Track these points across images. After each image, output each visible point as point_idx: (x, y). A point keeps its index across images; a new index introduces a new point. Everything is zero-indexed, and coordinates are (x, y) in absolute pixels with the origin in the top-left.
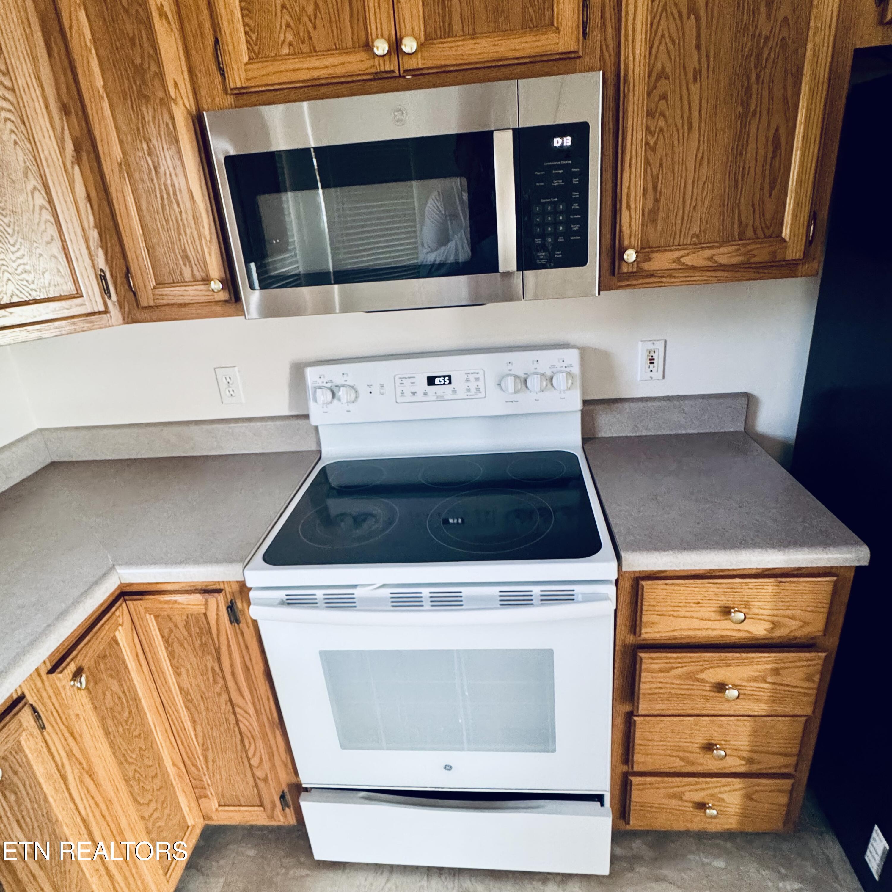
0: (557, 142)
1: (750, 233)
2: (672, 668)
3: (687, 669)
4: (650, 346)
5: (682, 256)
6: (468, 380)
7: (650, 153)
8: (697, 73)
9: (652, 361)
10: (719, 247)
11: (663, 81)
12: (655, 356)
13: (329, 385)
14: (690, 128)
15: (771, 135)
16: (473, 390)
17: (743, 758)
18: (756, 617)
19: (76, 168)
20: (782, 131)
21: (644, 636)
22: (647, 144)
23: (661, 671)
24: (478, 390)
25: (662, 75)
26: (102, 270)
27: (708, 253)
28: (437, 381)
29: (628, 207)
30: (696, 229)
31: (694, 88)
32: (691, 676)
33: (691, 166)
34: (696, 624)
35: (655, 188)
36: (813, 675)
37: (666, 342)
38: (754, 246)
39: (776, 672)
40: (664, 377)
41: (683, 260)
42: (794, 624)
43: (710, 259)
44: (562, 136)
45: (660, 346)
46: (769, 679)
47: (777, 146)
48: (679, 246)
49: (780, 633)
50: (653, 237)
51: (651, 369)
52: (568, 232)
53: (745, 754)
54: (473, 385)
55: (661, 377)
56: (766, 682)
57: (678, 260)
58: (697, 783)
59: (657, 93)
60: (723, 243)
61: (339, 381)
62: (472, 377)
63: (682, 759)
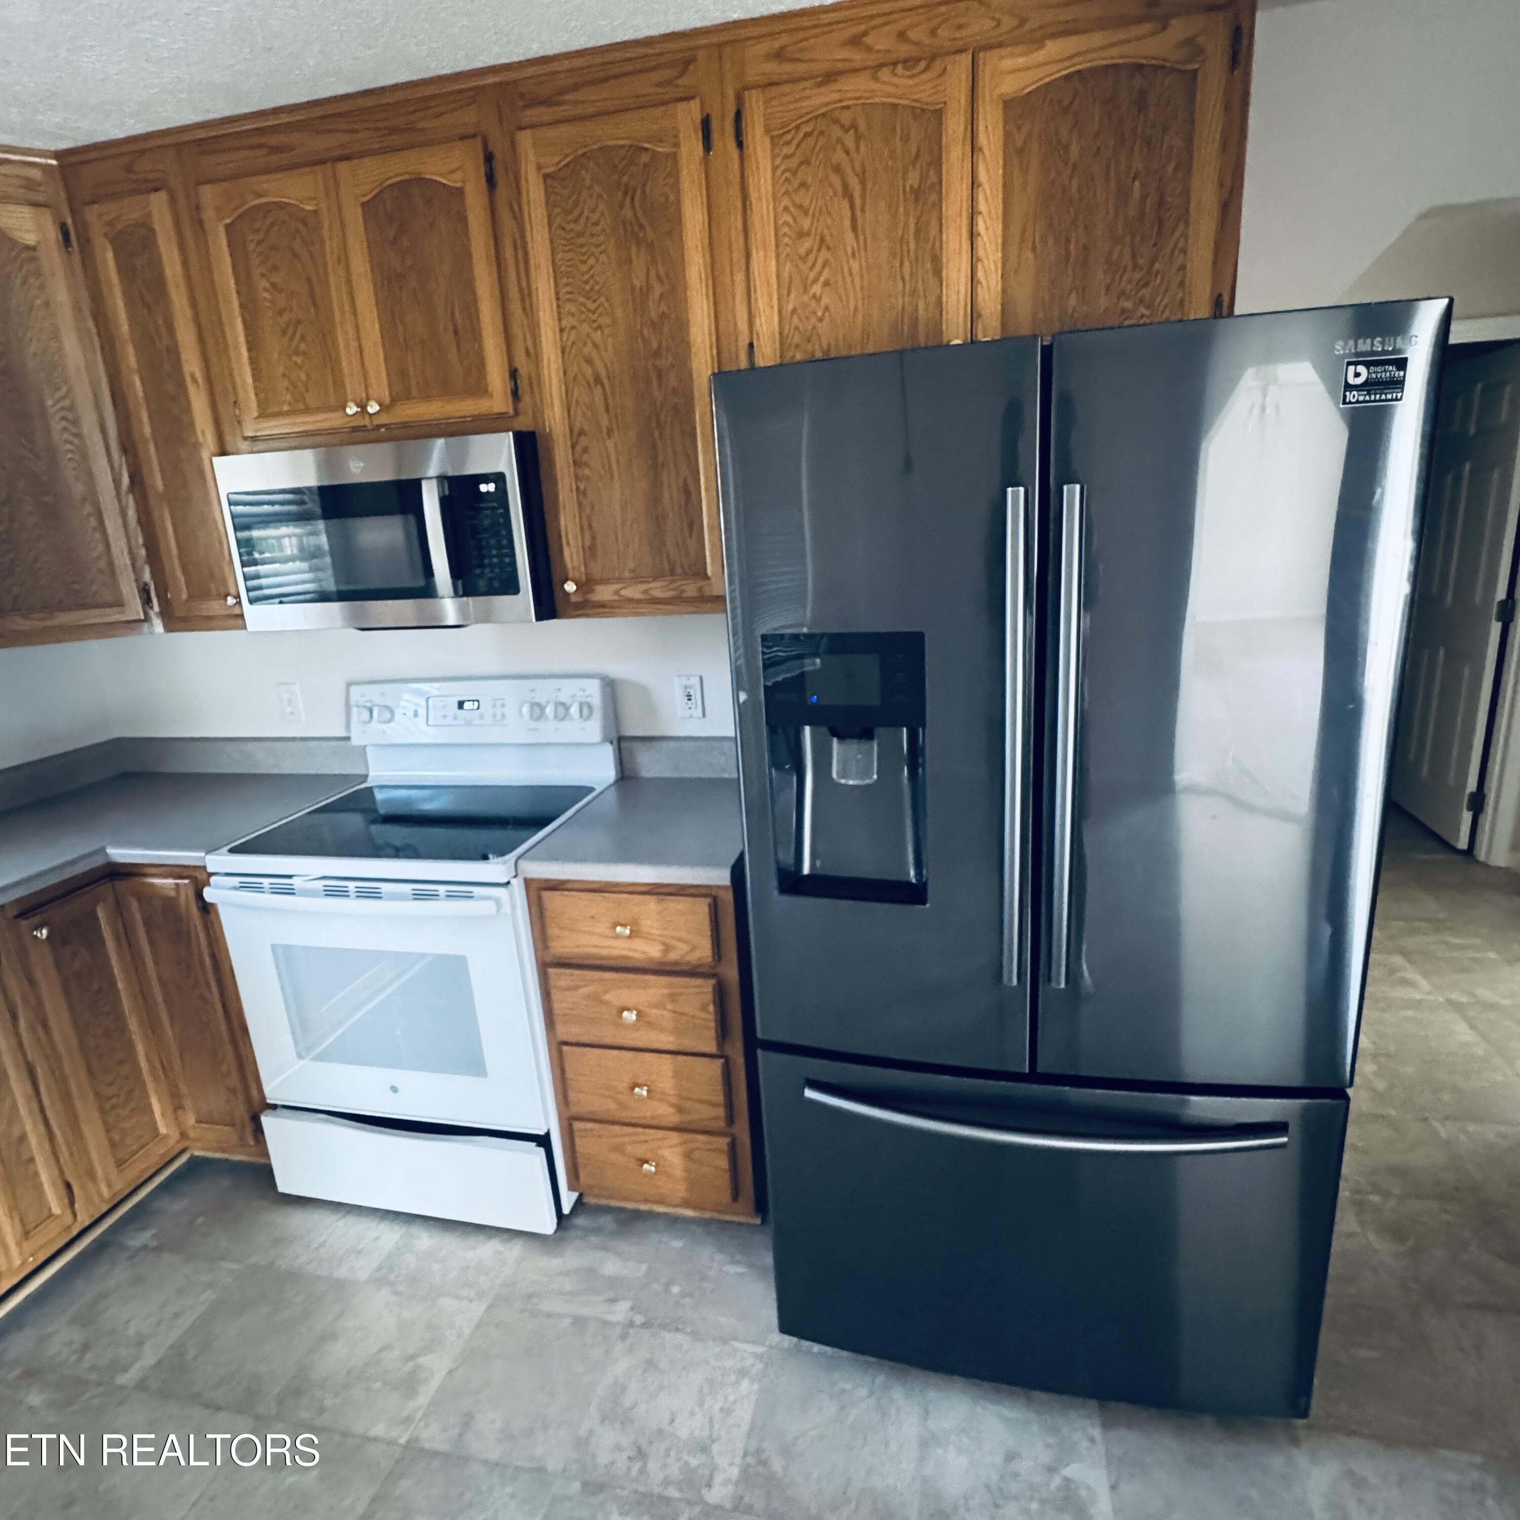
0: (483, 488)
1: (679, 570)
2: (580, 987)
3: (591, 989)
4: (685, 682)
5: (621, 589)
6: (494, 706)
7: (581, 498)
8: (610, 432)
9: (689, 697)
10: (653, 581)
11: (583, 438)
12: (692, 693)
13: (368, 705)
14: (612, 476)
15: (681, 484)
16: (499, 717)
17: (673, 1105)
18: (648, 938)
19: (131, 497)
20: (690, 482)
21: (553, 951)
22: (577, 489)
23: (568, 989)
24: (503, 716)
25: (582, 433)
26: (146, 584)
27: (643, 587)
28: (467, 705)
29: (568, 544)
30: (631, 565)
31: (610, 444)
32: (596, 998)
33: (617, 507)
34: (595, 940)
35: (590, 526)
36: (707, 1005)
37: (701, 678)
38: (682, 583)
39: (673, 998)
40: (704, 715)
41: (623, 592)
42: (683, 948)
43: (645, 592)
44: (487, 482)
45: (695, 681)
46: (669, 1007)
47: (687, 493)
48: (620, 580)
49: (673, 956)
50: (596, 570)
51: (690, 705)
52: (501, 565)
53: (673, 1100)
54: (499, 711)
55: (700, 714)
56: (665, 1009)
57: (617, 592)
58: (634, 1134)
59: (579, 448)
60: (655, 579)
61: (378, 700)
62: (499, 703)
63: (615, 1100)
